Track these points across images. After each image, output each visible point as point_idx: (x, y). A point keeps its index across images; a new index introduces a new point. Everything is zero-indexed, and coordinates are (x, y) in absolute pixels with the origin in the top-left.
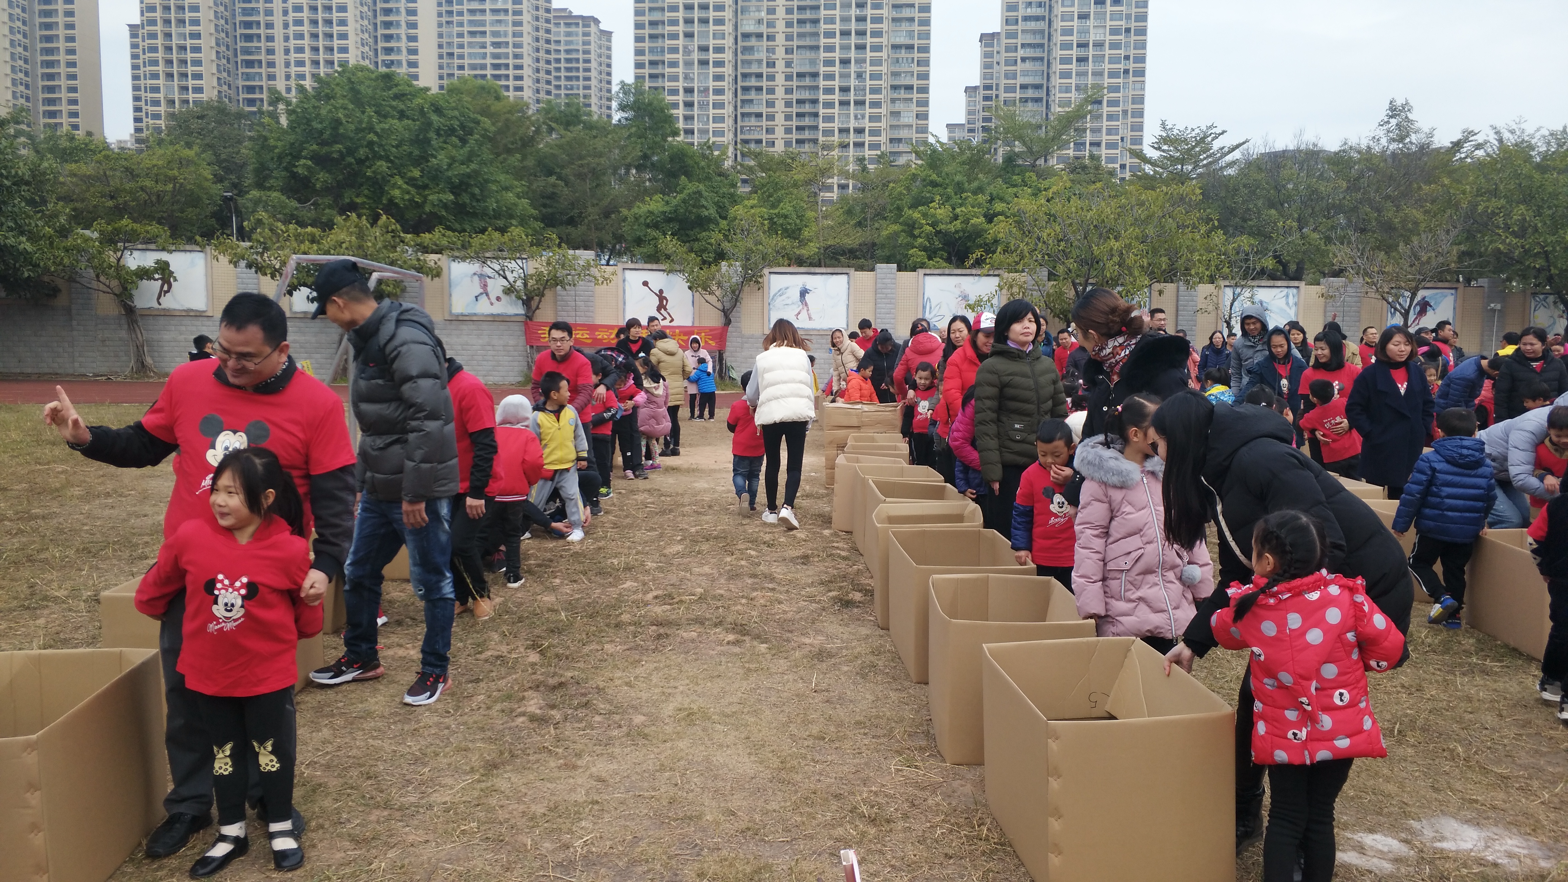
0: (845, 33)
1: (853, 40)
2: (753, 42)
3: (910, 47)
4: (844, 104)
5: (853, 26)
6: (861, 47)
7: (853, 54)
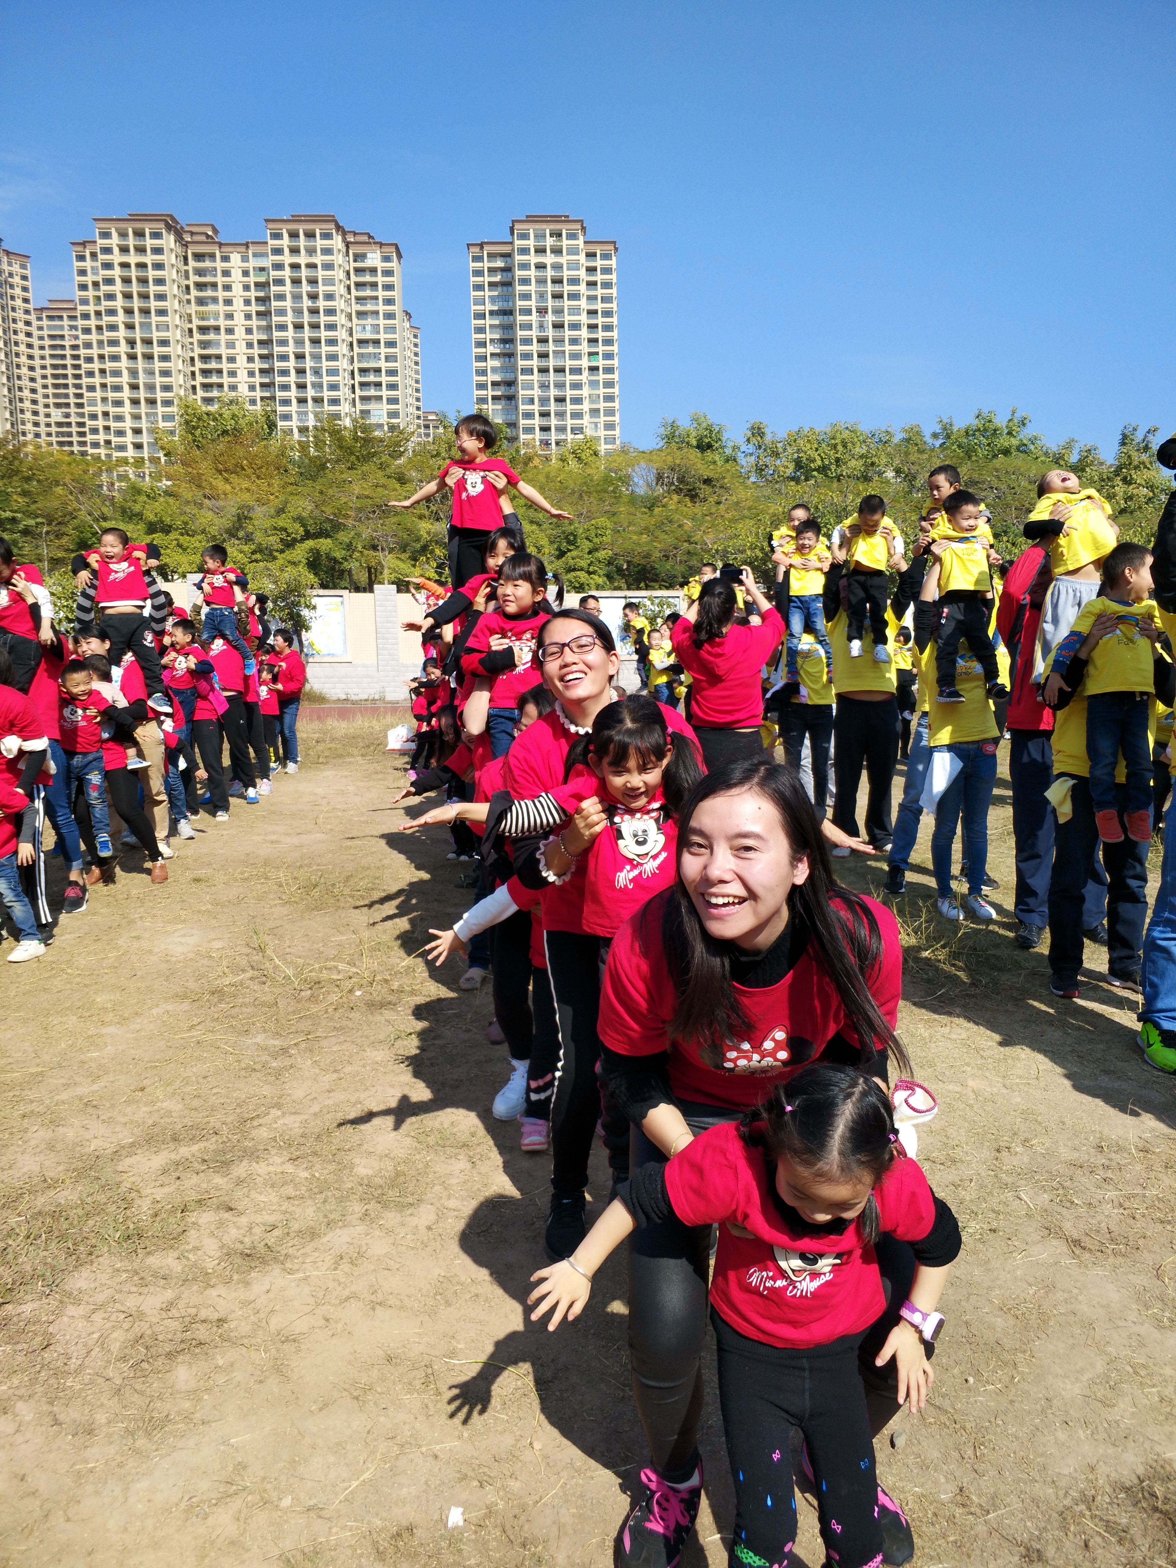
0: (298, 327)
1: (307, 333)
2: (212, 336)
3: (377, 342)
4: (302, 401)
5: (306, 318)
6: (316, 342)
7: (308, 348)
